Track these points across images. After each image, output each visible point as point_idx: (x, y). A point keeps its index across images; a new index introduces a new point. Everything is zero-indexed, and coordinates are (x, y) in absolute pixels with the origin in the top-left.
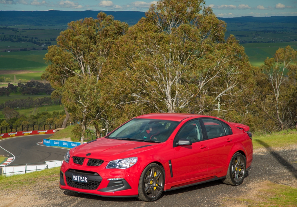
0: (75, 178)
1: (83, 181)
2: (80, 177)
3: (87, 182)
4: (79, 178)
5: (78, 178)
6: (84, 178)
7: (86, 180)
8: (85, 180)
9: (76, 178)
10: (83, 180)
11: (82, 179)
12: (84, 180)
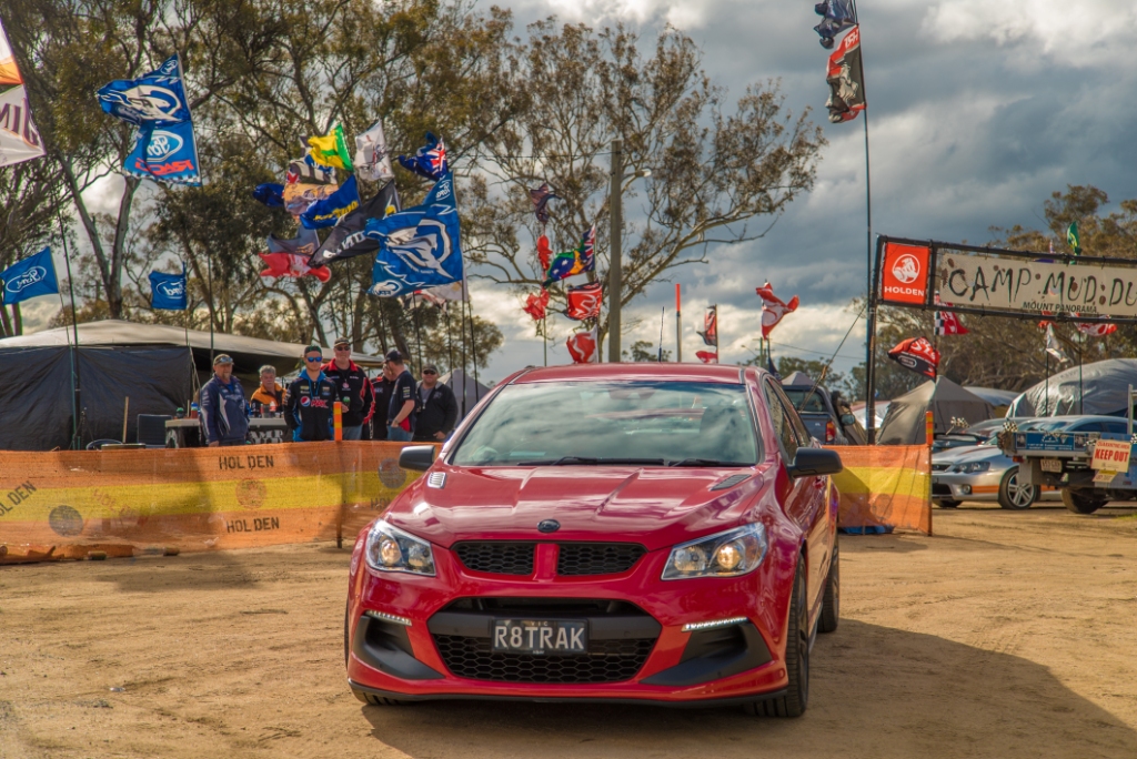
0: (507, 639)
1: (562, 646)
2: (543, 629)
3: (581, 647)
4: (537, 634)
5: (525, 635)
6: (562, 630)
7: (575, 638)
8: (572, 638)
9: (514, 636)
10: (559, 642)
11: (553, 640)
12: (565, 642)
